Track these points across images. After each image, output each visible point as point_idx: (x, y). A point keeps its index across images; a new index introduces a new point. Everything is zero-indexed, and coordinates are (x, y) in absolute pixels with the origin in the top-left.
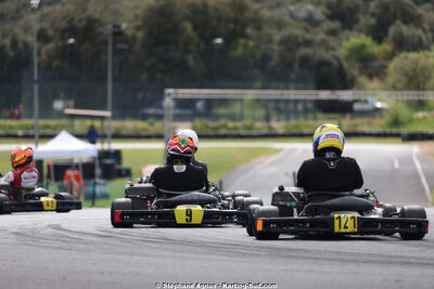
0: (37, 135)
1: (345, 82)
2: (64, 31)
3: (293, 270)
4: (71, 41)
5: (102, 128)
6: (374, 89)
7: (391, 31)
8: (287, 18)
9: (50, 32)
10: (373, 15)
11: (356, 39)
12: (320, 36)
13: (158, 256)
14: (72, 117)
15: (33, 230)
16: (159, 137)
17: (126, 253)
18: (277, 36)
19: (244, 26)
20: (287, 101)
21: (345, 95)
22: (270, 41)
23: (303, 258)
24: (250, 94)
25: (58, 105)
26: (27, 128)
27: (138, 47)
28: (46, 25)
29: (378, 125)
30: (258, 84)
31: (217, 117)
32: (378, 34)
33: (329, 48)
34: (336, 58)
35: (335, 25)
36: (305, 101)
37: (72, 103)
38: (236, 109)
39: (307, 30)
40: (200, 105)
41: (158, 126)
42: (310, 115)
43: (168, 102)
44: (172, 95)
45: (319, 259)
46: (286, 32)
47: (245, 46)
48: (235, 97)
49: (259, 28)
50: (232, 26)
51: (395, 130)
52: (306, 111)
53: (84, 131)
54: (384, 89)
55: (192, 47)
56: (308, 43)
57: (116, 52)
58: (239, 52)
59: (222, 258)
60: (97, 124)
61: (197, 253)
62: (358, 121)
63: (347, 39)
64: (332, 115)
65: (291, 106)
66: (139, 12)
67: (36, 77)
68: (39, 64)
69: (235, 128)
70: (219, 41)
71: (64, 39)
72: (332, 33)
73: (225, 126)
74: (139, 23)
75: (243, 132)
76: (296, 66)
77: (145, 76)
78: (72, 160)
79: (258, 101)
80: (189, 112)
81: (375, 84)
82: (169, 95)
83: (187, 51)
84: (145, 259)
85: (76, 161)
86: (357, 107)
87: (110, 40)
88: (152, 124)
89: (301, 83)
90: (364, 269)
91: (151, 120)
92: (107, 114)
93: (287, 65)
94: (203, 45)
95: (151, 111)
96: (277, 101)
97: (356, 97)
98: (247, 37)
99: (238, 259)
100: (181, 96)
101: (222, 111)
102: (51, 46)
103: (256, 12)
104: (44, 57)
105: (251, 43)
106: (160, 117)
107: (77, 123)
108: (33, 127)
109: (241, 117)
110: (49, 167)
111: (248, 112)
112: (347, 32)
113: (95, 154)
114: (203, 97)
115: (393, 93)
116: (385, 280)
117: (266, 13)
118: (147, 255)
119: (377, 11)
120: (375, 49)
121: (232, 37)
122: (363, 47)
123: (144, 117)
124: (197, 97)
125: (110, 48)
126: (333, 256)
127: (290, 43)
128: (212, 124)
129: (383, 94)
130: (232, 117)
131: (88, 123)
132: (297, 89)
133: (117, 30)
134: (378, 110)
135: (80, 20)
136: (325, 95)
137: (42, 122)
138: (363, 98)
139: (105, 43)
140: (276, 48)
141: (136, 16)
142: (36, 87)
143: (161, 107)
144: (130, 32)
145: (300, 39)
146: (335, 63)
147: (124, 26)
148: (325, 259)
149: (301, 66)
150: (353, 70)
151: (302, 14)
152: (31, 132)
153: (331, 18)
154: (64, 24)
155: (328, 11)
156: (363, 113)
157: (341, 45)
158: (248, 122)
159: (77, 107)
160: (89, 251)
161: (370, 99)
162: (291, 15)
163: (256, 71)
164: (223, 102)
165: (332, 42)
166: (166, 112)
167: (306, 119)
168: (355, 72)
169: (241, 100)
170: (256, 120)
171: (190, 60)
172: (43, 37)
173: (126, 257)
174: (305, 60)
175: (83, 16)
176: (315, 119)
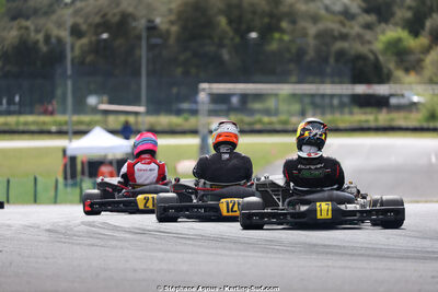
0: (70, 131)
1: (382, 76)
2: (98, 26)
3: (328, 266)
4: (105, 36)
5: (137, 123)
6: (410, 83)
7: (428, 24)
8: (323, 12)
9: (84, 27)
10: (410, 8)
11: (392, 33)
12: (355, 28)
13: (192, 253)
14: (106, 112)
15: (66, 227)
16: (194, 132)
17: (160, 250)
18: (312, 30)
19: (279, 20)
20: (323, 96)
21: (381, 89)
22: (305, 35)
23: (337, 253)
24: (285, 89)
25: (92, 100)
26: (60, 124)
27: (172, 41)
28: (79, 20)
29: (414, 119)
30: (294, 78)
31: (252, 112)
32: (415, 27)
33: (364, 42)
34: (372, 51)
35: (371, 18)
36: (340, 96)
37: (105, 98)
38: (271, 104)
39: (343, 25)
40: (235, 100)
41: (192, 122)
42: (346, 110)
43: (202, 97)
44: (206, 90)
45: (353, 255)
46: (321, 26)
47: (281, 40)
48: (270, 92)
49: (294, 22)
50: (266, 20)
51: (432, 125)
52: (342, 106)
53: (118, 127)
54: (420, 83)
55: (227, 42)
56: (344, 37)
57: (151, 47)
58: (274, 46)
59: (256, 254)
60: (131, 119)
61: (230, 249)
62: (395, 115)
63: (383, 32)
64: (368, 110)
65: (327, 100)
66: (173, 6)
67: (69, 72)
68: (72, 60)
69: (270, 123)
70: (254, 35)
71: (98, 34)
72: (368, 26)
73: (260, 122)
74: (173, 17)
75: (278, 127)
76: (332, 60)
77: (179, 70)
78: (106, 156)
79: (294, 96)
80: (224, 107)
81: (412, 77)
82: (204, 90)
83: (221, 45)
85: (110, 157)
86: (393, 101)
87: (144, 34)
88: (187, 120)
89: (337, 78)
90: (400, 264)
91: (186, 115)
92: (141, 109)
93: (323, 59)
94: (237, 40)
95: (185, 106)
96: (313, 96)
97: (393, 92)
98: (282, 31)
99: (273, 256)
100: (215, 91)
101: (257, 106)
102: (84, 41)
103: (291, 6)
104: (77, 52)
105: (286, 38)
106: (194, 112)
107: (111, 119)
108: (66, 123)
109: (276, 113)
110: (83, 163)
111: (283, 107)
112: (383, 25)
113: (129, 150)
114: (238, 92)
115: (429, 87)
116: (421, 276)
117: (302, 7)
118: (181, 252)
119: (413, 4)
120: (411, 42)
121: (267, 31)
122: (399, 40)
123: (178, 112)
124: (232, 92)
125: (144, 43)
126: (368, 252)
127: (326, 37)
128: (247, 119)
129: (420, 88)
130: (268, 112)
131: (122, 118)
132: (333, 83)
133: (150, 25)
134: (414, 104)
135: (114, 15)
136: (361, 89)
137: (75, 118)
138: (399, 92)
139: (139, 38)
140: (312, 42)
141: (170, 11)
142: (69, 83)
143: (196, 102)
144: (164, 27)
145: (336, 33)
146: (372, 57)
147: (158, 20)
149: (337, 60)
150: (390, 64)
151: (338, 8)
152: (64, 128)
153: (367, 11)
154: (97, 19)
155: (363, 5)
156: (399, 108)
157: (376, 39)
158: (283, 117)
159: (111, 102)
160: (122, 248)
161: (406, 93)
162: (327, 8)
163: (292, 66)
164: (259, 97)
165: (368, 35)
166: (200, 107)
167: (342, 113)
168: (392, 66)
169: (276, 95)
170: (292, 115)
171: (225, 55)
172: (76, 32)
173: (160, 255)
174: (341, 54)
175: (116, 11)
176: (351, 113)
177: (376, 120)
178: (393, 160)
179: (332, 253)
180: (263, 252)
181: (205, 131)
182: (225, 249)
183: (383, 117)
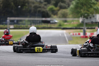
1: (48, 16)
3: (37, 59)
6: (55, 18)
7: (59, 4)
8: (35, 2)
11: (51, 6)
12: (42, 5)
13: (6, 56)
16: (6, 28)
18: (33, 6)
19: (25, 3)
20: (35, 21)
21: (48, 19)
22: (31, 7)
23: (39, 56)
24: (27, 19)
29: (56, 26)
30: (29, 16)
31: (19, 24)
32: (56, 5)
33: (45, 8)
34: (46, 11)
35: (46, 3)
36: (39, 21)
38: (24, 22)
39: (39, 4)
40: (15, 21)
41: (6, 26)
43: (8, 21)
45: (43, 56)
46: (35, 5)
49: (28, 4)
50: (22, 3)
51: (60, 27)
52: (40, 23)
56: (40, 7)
59: (21, 56)
61: (15, 55)
62: (51, 25)
63: (49, 6)
64: (46, 24)
65: (36, 22)
69: (24, 27)
70: (19, 7)
72: (45, 5)
73: (21, 26)
76: (37, 12)
77: (3, 15)
79: (29, 21)
80: (13, 23)
81: (55, 16)
82: (8, 19)
83: (12, 9)
84: (3, 56)
86: (51, 22)
88: (4, 26)
89: (39, 16)
90: (53, 59)
93: (35, 12)
94: (16, 8)
95: (4, 23)
96: (33, 21)
97: (51, 20)
99: (25, 56)
100: (11, 19)
101: (20, 23)
105: (27, 7)
106: (6, 24)
111: (27, 23)
116: (58, 61)
120: (55, 9)
121: (23, 6)
122: (52, 8)
123: (3, 24)
127: (36, 7)
128: (18, 26)
129: (57, 19)
130: (23, 24)
134: (56, 23)
136: (44, 19)
140: (32, 9)
143: (6, 22)
145: (38, 7)
148: (45, 56)
150: (50, 13)
153: (45, 1)
156: (53, 23)
157: (47, 8)
158: (26, 25)
161: (54, 20)
163: (28, 14)
165: (45, 7)
166: (8, 23)
169: (25, 20)
170: (28, 25)
171: (13, 11)
174: (39, 11)
176: (42, 24)
177: (47, 26)
178: (51, 35)
179: (38, 56)
180: (22, 56)
181: (9, 28)
182: (14, 55)
183: (49, 25)
